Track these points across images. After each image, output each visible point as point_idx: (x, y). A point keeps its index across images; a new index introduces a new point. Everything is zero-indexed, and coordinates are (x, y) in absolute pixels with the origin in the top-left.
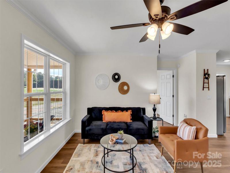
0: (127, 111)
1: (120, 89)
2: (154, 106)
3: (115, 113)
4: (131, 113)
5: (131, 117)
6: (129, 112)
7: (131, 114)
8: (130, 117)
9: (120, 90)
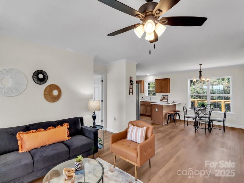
0: (62, 125)
1: (47, 94)
2: (94, 113)
3: (44, 132)
4: (68, 127)
5: (69, 133)
6: (66, 126)
7: (68, 129)
8: (67, 133)
9: (47, 96)
